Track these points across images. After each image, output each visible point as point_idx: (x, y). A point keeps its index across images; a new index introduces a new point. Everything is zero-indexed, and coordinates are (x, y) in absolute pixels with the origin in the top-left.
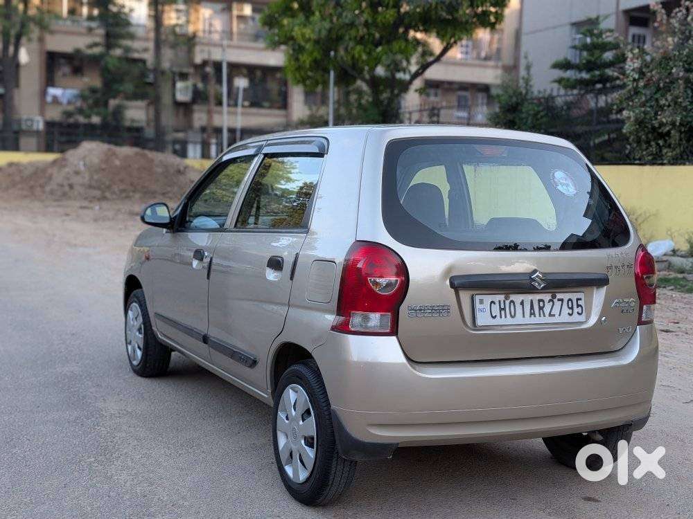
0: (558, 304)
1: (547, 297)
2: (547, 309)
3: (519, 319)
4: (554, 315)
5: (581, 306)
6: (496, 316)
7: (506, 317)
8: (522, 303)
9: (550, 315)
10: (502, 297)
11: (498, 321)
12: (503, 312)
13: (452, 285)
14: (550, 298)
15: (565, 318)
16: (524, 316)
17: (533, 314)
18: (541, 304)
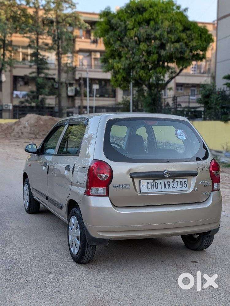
0: (176, 183)
1: (171, 181)
2: (171, 186)
3: (159, 189)
4: (174, 188)
5: (185, 184)
6: (149, 188)
7: (154, 189)
8: (161, 183)
9: (173, 188)
10: (152, 181)
11: (150, 190)
12: (152, 187)
13: (131, 176)
14: (173, 181)
15: (179, 189)
16: (161, 188)
17: (165, 187)
18: (169, 183)
